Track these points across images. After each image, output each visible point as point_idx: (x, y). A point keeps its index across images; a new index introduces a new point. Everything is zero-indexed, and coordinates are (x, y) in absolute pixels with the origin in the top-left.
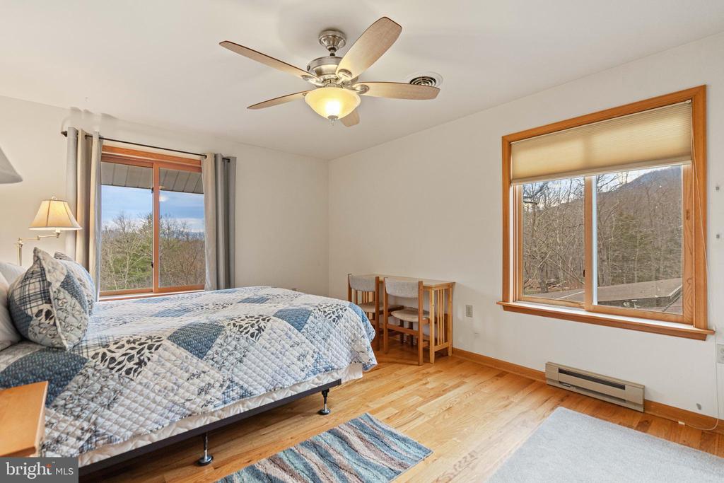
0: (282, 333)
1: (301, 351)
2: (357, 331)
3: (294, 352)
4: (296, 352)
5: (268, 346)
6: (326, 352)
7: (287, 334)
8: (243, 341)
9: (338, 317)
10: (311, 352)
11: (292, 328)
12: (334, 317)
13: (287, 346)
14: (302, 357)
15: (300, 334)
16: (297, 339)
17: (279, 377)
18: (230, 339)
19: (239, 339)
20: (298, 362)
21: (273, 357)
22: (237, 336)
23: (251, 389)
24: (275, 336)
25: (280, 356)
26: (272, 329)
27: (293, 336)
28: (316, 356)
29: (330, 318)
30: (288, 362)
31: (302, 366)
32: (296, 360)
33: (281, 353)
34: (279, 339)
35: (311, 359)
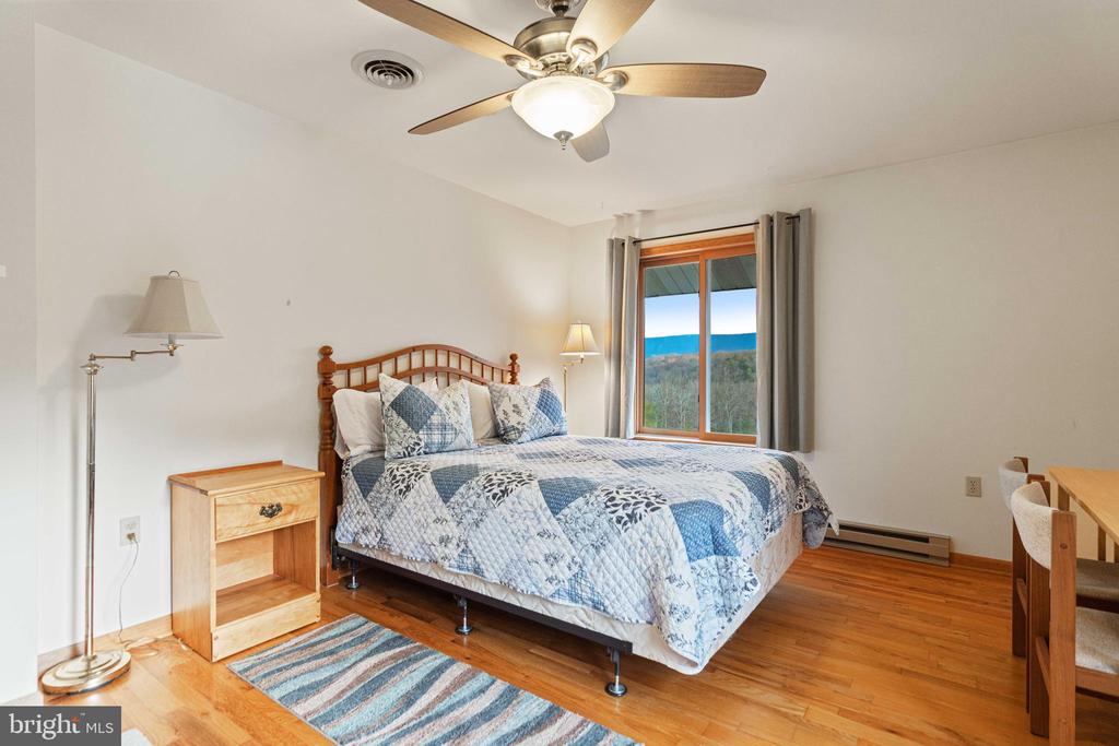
0: (529, 509)
1: (553, 549)
2: (664, 561)
3: (542, 546)
4: (546, 546)
5: (510, 519)
6: (594, 572)
7: (535, 512)
8: (483, 499)
9: (631, 517)
10: (568, 559)
11: (545, 505)
12: (621, 513)
13: (533, 532)
14: (553, 559)
15: (554, 520)
16: (549, 527)
17: (515, 572)
18: (471, 492)
19: (479, 496)
20: (545, 565)
21: (513, 538)
22: (479, 491)
23: (482, 567)
24: (520, 509)
25: (521, 540)
26: (518, 497)
27: (544, 519)
28: (576, 569)
29: (614, 512)
30: (531, 556)
31: (550, 574)
32: (542, 558)
33: (523, 537)
34: (524, 515)
35: (566, 570)
